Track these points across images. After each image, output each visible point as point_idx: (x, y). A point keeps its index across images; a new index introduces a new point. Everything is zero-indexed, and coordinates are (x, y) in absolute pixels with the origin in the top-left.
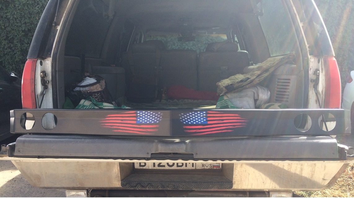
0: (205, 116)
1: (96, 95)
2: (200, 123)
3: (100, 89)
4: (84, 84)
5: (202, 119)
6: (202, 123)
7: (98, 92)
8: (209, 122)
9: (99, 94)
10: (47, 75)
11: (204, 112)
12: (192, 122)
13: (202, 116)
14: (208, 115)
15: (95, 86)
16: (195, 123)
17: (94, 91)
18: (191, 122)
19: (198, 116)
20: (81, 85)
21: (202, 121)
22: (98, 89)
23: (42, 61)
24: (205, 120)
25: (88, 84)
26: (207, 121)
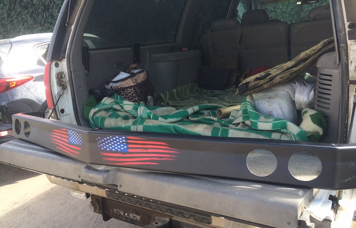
0: (124, 142)
1: (129, 90)
2: (119, 150)
3: (132, 84)
4: (116, 79)
5: (122, 145)
6: (121, 150)
7: (130, 87)
8: (130, 150)
9: (132, 89)
10: (63, 76)
11: (123, 138)
12: (111, 148)
13: (121, 142)
14: (129, 141)
15: (126, 81)
16: (114, 150)
17: (125, 87)
18: (109, 148)
19: (117, 142)
20: (114, 80)
21: (122, 148)
22: (131, 84)
23: (59, 63)
24: (125, 147)
25: (120, 79)
26: (128, 148)
